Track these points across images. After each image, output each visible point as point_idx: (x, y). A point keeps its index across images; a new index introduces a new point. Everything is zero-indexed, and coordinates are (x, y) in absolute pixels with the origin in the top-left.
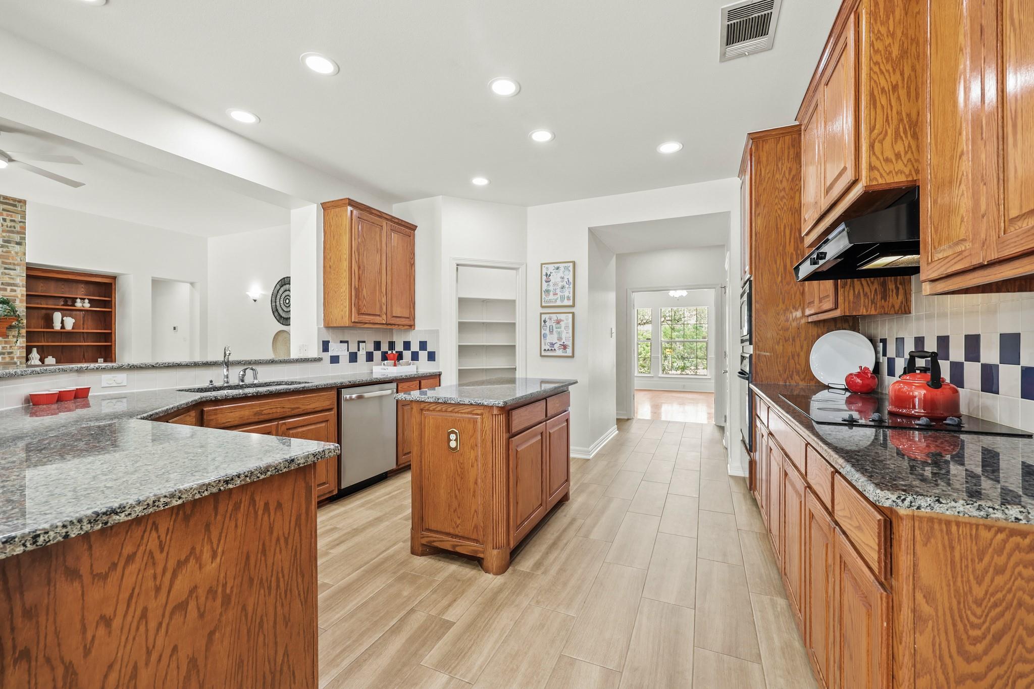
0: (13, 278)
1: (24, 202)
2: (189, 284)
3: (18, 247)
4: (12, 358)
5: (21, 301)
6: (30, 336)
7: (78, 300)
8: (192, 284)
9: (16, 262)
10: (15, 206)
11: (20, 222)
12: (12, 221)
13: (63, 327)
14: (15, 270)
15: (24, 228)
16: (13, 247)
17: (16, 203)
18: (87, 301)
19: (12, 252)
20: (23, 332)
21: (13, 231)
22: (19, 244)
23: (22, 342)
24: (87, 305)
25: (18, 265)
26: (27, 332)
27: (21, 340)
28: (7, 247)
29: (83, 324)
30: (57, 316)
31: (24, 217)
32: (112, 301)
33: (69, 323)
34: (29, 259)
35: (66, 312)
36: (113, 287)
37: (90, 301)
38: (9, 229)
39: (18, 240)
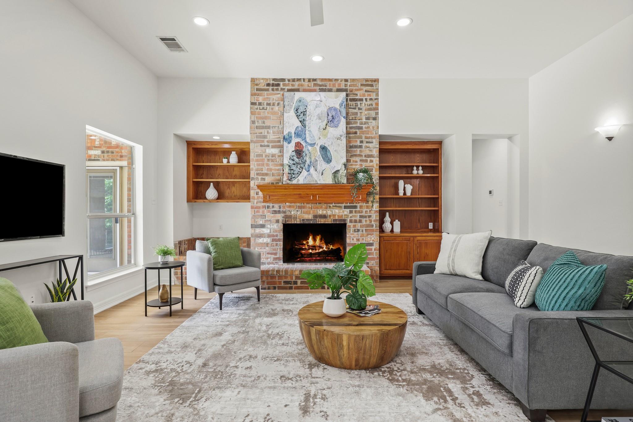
0: (371, 151)
1: (376, 81)
2: (507, 140)
3: (374, 121)
4: (371, 221)
5: (376, 171)
6: (382, 201)
7: (415, 168)
8: (510, 138)
9: (373, 136)
10: (372, 86)
11: (375, 99)
12: (371, 99)
13: (405, 194)
14: (372, 142)
15: (377, 104)
16: (371, 122)
17: (373, 83)
18: (420, 168)
19: (371, 127)
20: (377, 197)
21: (371, 108)
22: (375, 119)
23: (376, 207)
24: (421, 172)
25: (374, 138)
26: (380, 198)
27: (376, 205)
28: (368, 123)
29: (419, 191)
30: (401, 183)
31: (377, 95)
32: (438, 166)
33: (409, 188)
34: (381, 132)
35: (407, 180)
36: (440, 153)
37: (424, 168)
38: (369, 107)
39: (374, 116)
